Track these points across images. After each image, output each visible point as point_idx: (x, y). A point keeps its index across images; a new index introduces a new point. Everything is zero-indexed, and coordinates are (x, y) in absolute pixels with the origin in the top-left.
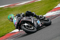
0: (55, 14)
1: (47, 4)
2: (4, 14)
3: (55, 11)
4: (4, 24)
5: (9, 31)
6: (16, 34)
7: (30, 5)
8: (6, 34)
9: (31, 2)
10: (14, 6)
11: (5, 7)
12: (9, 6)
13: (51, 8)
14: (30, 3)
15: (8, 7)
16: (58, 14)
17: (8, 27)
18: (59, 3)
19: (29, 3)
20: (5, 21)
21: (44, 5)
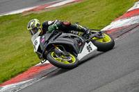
0: (128, 24)
2: (23, 27)
3: (128, 17)
4: (24, 47)
5: (35, 62)
7: (76, 6)
8: (28, 67)
10: (44, 9)
11: (25, 12)
12: (33, 10)
13: (120, 11)
15: (30, 13)
16: (135, 22)
20: (25, 42)
21: (106, 5)
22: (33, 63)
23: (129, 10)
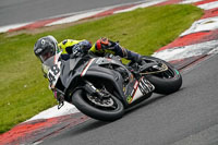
1: (155, 21)
2: (7, 57)
3: (181, 45)
4: (6, 90)
5: (24, 116)
6: (48, 125)
7: (96, 23)
9: (99, 15)
10: (42, 27)
11: (11, 31)
12: (23, 28)
14: (96, 19)
15: (20, 33)
17: (19, 101)
18: (195, 20)
19: (92, 17)
20: (10, 80)
21: (146, 24)
22: (20, 118)
23: (183, 34)
